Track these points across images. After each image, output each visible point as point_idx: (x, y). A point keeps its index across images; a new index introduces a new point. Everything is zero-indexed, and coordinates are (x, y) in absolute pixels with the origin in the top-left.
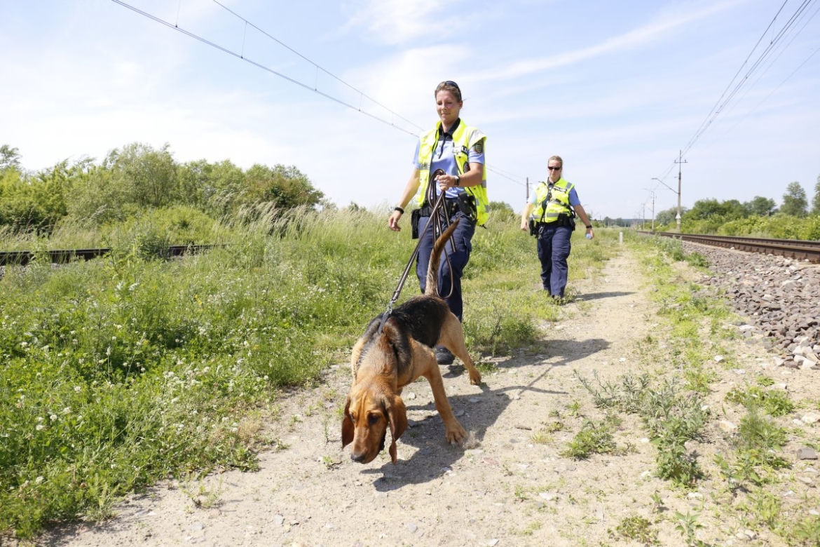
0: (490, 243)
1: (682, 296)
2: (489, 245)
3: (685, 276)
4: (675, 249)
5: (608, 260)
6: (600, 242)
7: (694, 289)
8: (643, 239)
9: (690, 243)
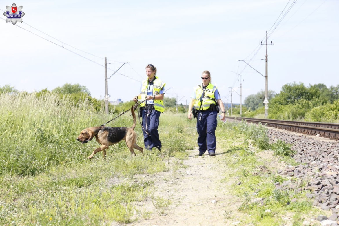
0: (59, 132)
1: (265, 189)
2: (57, 136)
3: (270, 167)
4: (260, 138)
5: (192, 149)
6: (184, 130)
7: (278, 181)
8: (230, 126)
9: (277, 129)
